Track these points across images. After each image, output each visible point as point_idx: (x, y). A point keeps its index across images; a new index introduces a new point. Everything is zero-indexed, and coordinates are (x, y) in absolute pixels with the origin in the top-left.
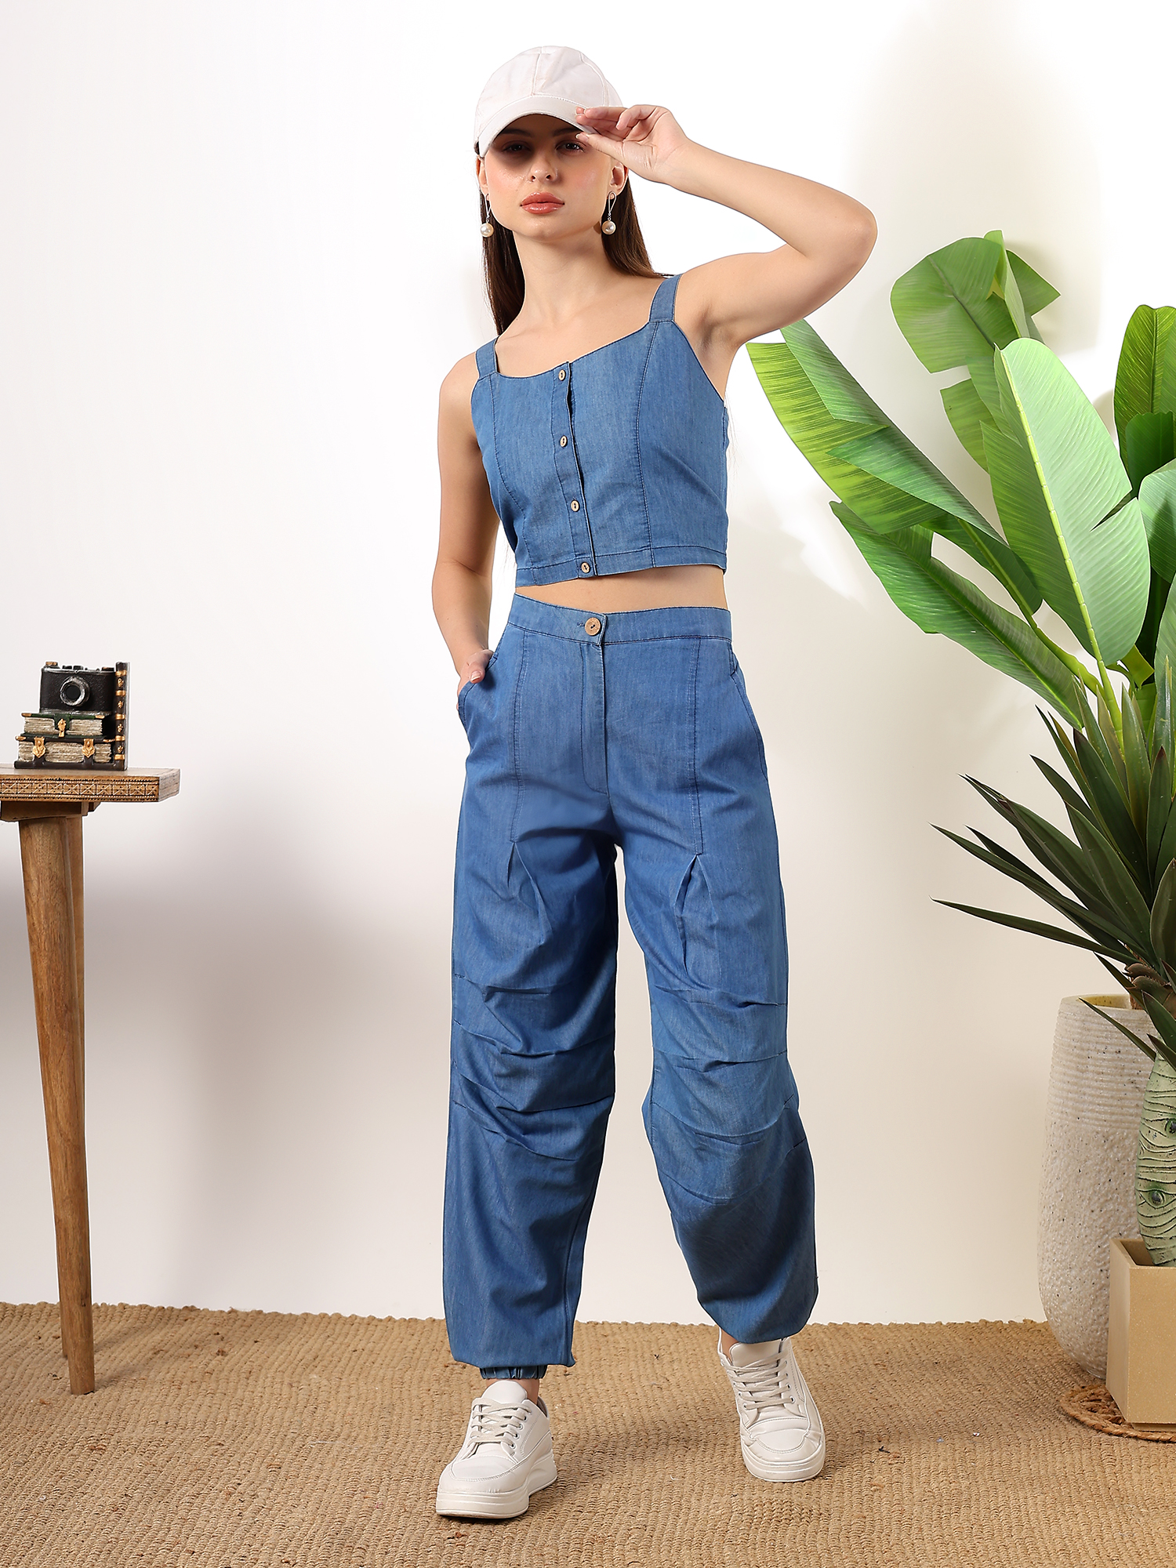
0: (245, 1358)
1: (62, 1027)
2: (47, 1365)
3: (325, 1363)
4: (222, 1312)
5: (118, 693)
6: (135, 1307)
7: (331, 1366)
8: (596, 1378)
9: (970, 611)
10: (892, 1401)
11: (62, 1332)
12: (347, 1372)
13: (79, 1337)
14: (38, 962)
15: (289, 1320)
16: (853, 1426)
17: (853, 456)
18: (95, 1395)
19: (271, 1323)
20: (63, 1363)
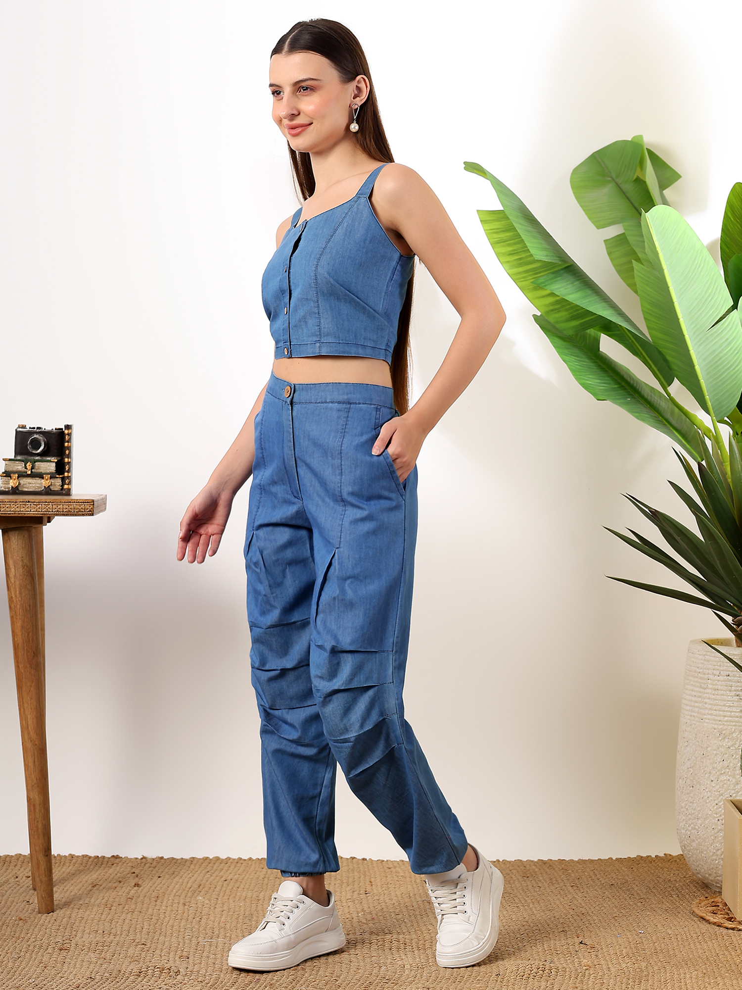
0: (153, 888)
1: (31, 667)
2: (23, 895)
3: (206, 889)
4: (137, 858)
5: (66, 444)
6: (79, 856)
7: (210, 891)
8: (386, 896)
9: (626, 387)
10: (584, 911)
11: (32, 874)
12: (221, 894)
13: (44, 876)
14: (15, 623)
15: (181, 862)
16: (558, 927)
17: (549, 284)
18: (55, 914)
19: (169, 865)
20: (33, 894)
